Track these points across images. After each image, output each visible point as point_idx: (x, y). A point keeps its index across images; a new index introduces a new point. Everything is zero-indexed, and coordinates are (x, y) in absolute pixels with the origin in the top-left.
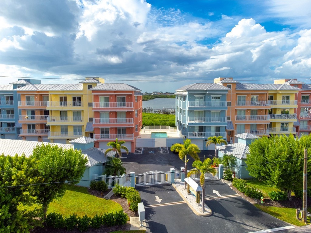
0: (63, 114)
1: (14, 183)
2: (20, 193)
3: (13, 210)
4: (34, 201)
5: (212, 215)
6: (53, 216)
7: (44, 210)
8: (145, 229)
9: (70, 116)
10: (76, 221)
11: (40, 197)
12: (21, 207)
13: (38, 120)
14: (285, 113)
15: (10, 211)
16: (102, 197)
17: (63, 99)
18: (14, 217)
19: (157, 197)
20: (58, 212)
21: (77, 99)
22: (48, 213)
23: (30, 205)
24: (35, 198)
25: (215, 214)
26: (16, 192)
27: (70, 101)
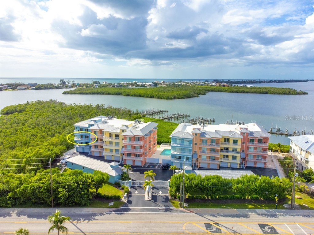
0: (111, 143)
1: (88, 184)
2: (90, 186)
3: (88, 191)
4: (93, 188)
5: (151, 200)
6: (99, 193)
7: (97, 191)
8: (126, 201)
9: (114, 144)
10: (105, 196)
11: (95, 187)
12: (90, 190)
13: (99, 144)
14: (234, 150)
15: (87, 191)
16: (118, 188)
17: (111, 135)
18: (88, 193)
19: (137, 191)
20: (100, 193)
21: (117, 136)
22: (98, 192)
23: (92, 189)
24: (94, 187)
25: (152, 200)
26: (89, 186)
27: (114, 136)
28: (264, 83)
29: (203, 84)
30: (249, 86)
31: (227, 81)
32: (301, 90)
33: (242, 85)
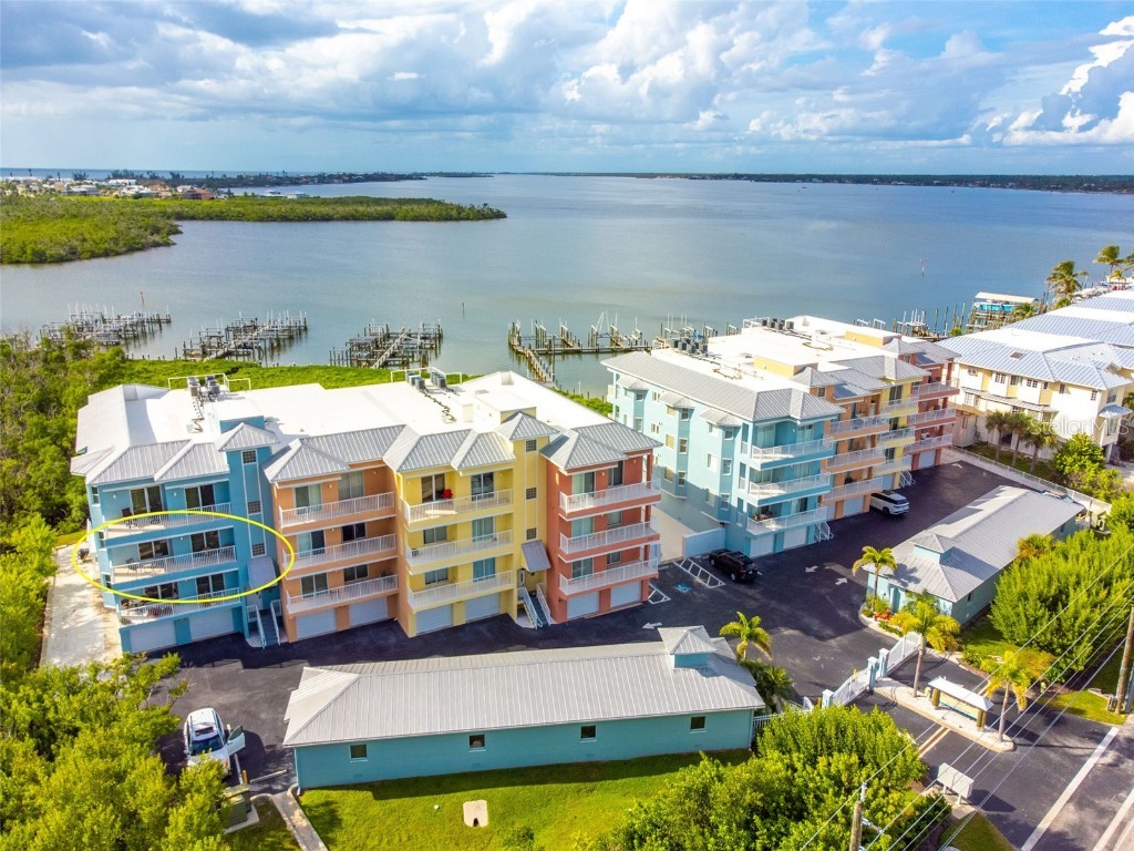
8: (971, 808)
28: (307, 183)
29: (90, 190)
30: (291, 193)
31: (170, 177)
32: (485, 205)
33: (267, 192)
